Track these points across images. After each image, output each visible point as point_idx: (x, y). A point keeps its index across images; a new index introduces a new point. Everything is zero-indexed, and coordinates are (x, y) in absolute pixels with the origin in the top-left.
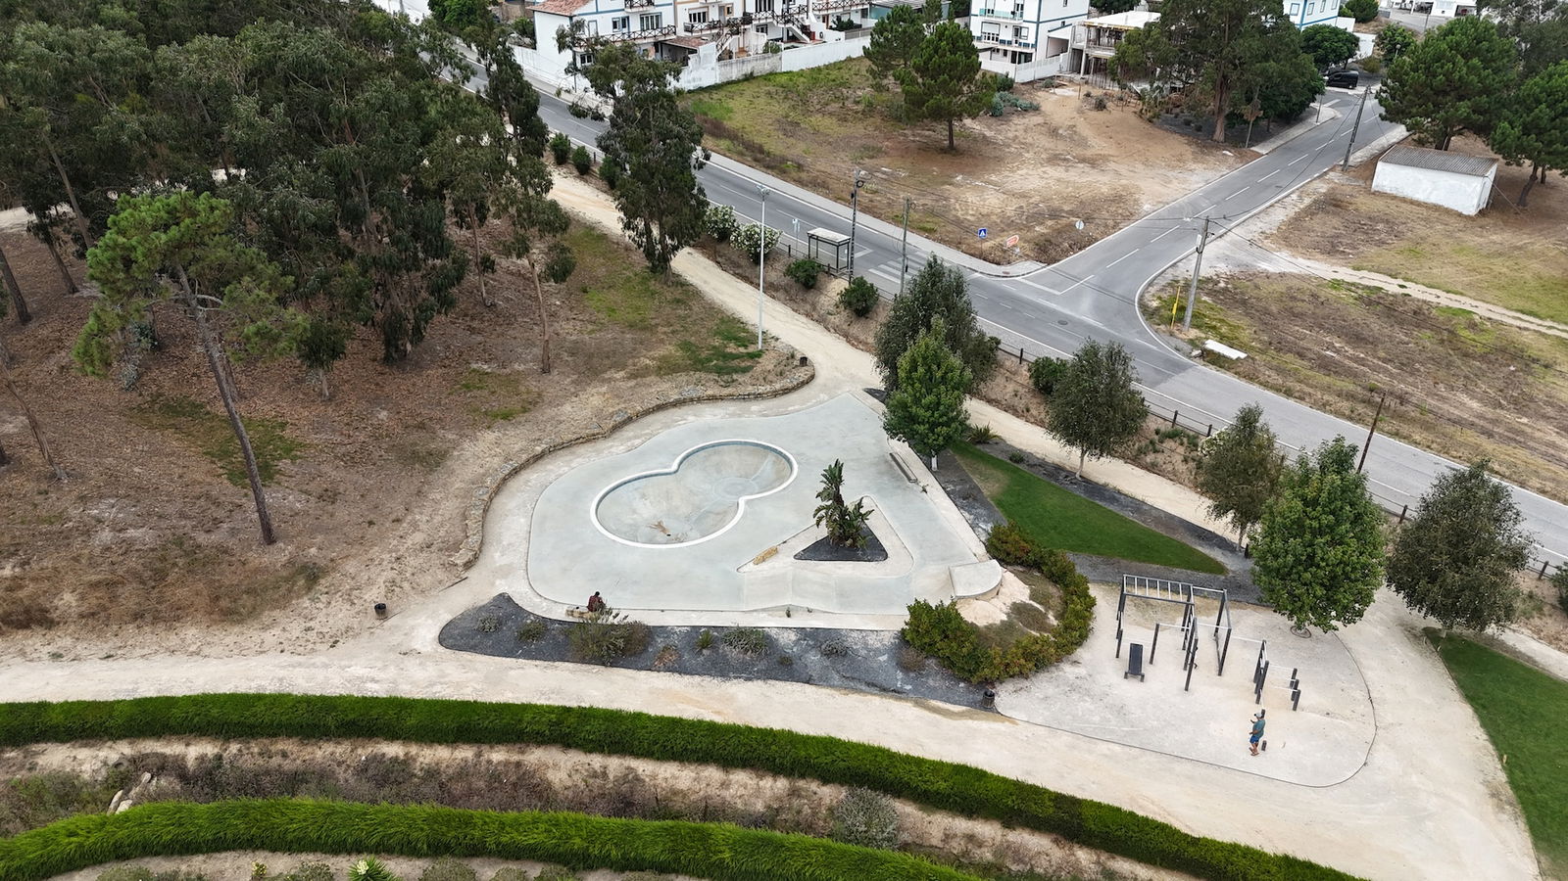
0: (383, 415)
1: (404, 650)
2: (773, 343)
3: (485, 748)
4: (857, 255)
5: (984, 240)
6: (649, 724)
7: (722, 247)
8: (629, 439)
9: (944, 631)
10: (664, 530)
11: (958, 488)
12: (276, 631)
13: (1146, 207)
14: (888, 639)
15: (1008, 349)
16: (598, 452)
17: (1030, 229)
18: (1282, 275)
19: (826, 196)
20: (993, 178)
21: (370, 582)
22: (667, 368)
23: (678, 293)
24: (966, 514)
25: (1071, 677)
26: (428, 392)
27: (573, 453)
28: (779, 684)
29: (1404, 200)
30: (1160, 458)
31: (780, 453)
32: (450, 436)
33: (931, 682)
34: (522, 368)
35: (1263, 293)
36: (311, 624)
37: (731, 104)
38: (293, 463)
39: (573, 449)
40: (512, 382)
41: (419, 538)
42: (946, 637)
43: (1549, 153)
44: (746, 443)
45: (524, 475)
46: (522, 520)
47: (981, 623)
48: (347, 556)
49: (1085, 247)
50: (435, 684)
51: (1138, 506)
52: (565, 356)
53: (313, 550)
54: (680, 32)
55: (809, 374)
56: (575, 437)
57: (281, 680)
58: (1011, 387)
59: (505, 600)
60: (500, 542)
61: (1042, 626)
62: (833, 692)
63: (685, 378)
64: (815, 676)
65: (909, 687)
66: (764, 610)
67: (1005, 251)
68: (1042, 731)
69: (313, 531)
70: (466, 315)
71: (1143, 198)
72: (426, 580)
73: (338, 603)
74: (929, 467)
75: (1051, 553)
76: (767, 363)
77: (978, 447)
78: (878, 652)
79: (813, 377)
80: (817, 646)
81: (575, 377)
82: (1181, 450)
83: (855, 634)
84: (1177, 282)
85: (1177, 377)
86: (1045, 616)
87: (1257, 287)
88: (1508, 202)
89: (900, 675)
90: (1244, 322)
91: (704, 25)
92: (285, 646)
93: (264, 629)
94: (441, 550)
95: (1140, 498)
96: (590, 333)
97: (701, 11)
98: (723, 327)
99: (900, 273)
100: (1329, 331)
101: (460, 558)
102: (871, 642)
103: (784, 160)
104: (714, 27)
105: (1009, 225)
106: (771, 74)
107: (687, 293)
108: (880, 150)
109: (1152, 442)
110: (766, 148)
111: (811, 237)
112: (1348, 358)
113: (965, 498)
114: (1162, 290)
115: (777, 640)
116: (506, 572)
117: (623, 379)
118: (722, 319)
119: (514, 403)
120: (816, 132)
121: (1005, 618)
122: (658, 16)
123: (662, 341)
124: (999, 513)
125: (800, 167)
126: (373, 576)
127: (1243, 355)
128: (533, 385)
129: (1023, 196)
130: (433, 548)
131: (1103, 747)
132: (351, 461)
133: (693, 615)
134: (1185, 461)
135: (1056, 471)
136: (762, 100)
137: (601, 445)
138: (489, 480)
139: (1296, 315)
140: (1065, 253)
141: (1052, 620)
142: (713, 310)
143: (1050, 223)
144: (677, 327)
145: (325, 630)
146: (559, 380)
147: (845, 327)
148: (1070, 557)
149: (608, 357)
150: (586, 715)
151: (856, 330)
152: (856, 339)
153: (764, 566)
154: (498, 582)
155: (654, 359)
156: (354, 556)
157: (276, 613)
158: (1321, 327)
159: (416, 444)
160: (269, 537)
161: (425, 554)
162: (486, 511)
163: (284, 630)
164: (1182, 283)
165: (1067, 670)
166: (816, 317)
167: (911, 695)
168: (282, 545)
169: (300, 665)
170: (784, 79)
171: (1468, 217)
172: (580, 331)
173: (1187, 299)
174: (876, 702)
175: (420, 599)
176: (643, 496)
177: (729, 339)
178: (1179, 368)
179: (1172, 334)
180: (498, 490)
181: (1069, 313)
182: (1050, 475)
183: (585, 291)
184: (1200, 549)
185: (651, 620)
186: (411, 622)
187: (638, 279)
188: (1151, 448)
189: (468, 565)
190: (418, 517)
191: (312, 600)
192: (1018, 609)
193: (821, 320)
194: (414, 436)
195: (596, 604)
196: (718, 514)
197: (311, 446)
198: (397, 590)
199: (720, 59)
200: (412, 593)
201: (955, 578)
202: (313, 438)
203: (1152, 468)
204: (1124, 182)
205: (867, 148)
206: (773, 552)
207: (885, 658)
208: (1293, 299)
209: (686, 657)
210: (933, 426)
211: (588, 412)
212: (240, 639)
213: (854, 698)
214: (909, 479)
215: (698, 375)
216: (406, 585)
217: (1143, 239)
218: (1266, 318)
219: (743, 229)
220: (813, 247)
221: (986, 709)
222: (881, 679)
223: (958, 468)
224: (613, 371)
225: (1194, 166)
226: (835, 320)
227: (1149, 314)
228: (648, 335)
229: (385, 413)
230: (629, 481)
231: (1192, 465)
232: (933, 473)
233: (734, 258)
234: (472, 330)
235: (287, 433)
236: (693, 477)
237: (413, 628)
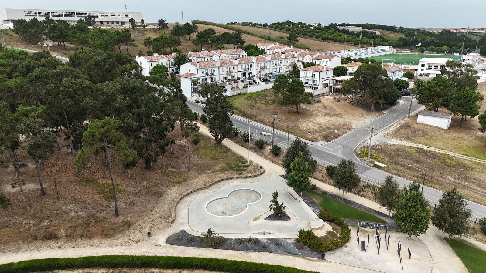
0: (145, 183)
1: (156, 245)
2: (252, 163)
3: (182, 270)
4: (274, 139)
5: (309, 136)
6: (228, 262)
7: (236, 138)
8: (214, 189)
9: (309, 238)
10: (225, 214)
11: (309, 201)
12: (120, 240)
13: (354, 127)
14: (293, 241)
15: (319, 164)
16: (205, 193)
17: (322, 133)
18: (394, 145)
19: (264, 124)
20: (310, 120)
21: (145, 227)
22: (223, 170)
23: (224, 150)
24: (312, 208)
25: (346, 251)
26: (157, 176)
27: (198, 193)
28: (263, 253)
29: (427, 125)
30: (365, 193)
31: (257, 192)
32: (164, 188)
33: (306, 252)
34: (182, 170)
35: (389, 149)
36: (130, 238)
37: (235, 101)
38: (122, 195)
39: (198, 192)
40: (180, 174)
41: (158, 215)
42: (310, 239)
43: (466, 112)
44: (247, 189)
45: (185, 199)
46: (186, 211)
47: (319, 236)
48: (138, 220)
49: (338, 137)
50: (166, 253)
51: (360, 206)
52: (194, 167)
53: (129, 218)
54: (221, 82)
55: (263, 171)
56: (199, 188)
57: (123, 253)
58: (321, 174)
59: (183, 231)
60: (180, 216)
61: (336, 237)
62: (278, 255)
63: (228, 172)
64: (273, 251)
65: (300, 253)
66: (257, 233)
67: (315, 139)
68: (339, 265)
69: (129, 213)
70: (166, 156)
71: (353, 125)
72: (161, 226)
73: (136, 232)
74: (300, 196)
75: (337, 218)
76: (251, 168)
77: (313, 190)
78: (290, 244)
79: (264, 172)
80: (273, 243)
81: (197, 172)
82: (371, 191)
83: (283, 240)
84: (365, 146)
85: (367, 171)
86: (337, 234)
87: (388, 148)
88: (456, 125)
89: (297, 250)
90: (385, 157)
91: (227, 80)
92: (123, 244)
93: (117, 239)
94: (164, 218)
95: (360, 204)
96: (201, 160)
97: (226, 77)
98: (238, 159)
99: (287, 144)
100: (409, 160)
101: (170, 220)
102: (288, 242)
103: (251, 115)
104: (230, 81)
105: (315, 132)
106: (245, 93)
107: (227, 150)
108: (277, 113)
109: (362, 189)
110: (246, 112)
111: (261, 134)
112: (416, 167)
113: (311, 204)
114: (361, 148)
115: (261, 241)
116: (183, 224)
117: (211, 173)
118: (237, 157)
119: (181, 179)
120: (259, 108)
121: (326, 235)
122: (215, 78)
123: (221, 163)
124: (321, 208)
125: (256, 117)
126: (146, 225)
127: (385, 166)
128: (186, 174)
129: (319, 124)
130: (162, 218)
131: (357, 269)
132: (137, 195)
133: (237, 235)
134: (372, 194)
135: (336, 197)
136: (244, 100)
137: (206, 190)
138: (176, 200)
139: (399, 155)
140: (332, 139)
141: (339, 235)
142: (234, 154)
143: (327, 131)
144: (225, 159)
145: (134, 240)
146: (192, 174)
147: (272, 158)
148: (342, 219)
149: (206, 167)
150: (211, 260)
151: (275, 159)
152: (275, 162)
153: (256, 222)
154: (181, 227)
155: (219, 167)
156: (140, 220)
157: (120, 235)
158: (407, 158)
159: (155, 190)
160: (117, 215)
161: (160, 219)
162: (175, 208)
163: (122, 239)
164: (366, 147)
165: (344, 249)
166: (263, 156)
167: (301, 256)
168: (120, 217)
169: (127, 249)
170: (249, 94)
171: (445, 130)
172: (198, 160)
173: (368, 151)
174: (291, 257)
175: (159, 231)
176: (219, 204)
177: (240, 162)
178: (369, 169)
179: (365, 160)
180: (178, 203)
181: (335, 154)
182: (334, 198)
183: (199, 150)
184: (378, 217)
185: (226, 236)
186: (157, 237)
187: (213, 146)
188: (362, 190)
189: (172, 222)
190: (157, 210)
191: (129, 232)
192: (329, 232)
193: (265, 157)
194: (154, 188)
195: (210, 231)
196: (240, 209)
197: (126, 191)
198: (153, 229)
199: (232, 89)
200: (157, 230)
201: (311, 224)
202: (127, 189)
203: (363, 196)
204: (347, 121)
205: (274, 112)
206: (258, 218)
207: (293, 246)
208: (398, 151)
209: (236, 246)
210: (301, 183)
211: (202, 182)
212: (110, 242)
213: (285, 257)
214: (295, 199)
215: (232, 171)
216: (155, 227)
217: (354, 135)
218: (391, 156)
219: (242, 133)
220: (262, 138)
221: (322, 259)
222: (292, 251)
223: (308, 196)
224: (208, 170)
225: (366, 116)
226: (269, 157)
227: (358, 155)
228: (217, 161)
229: (146, 182)
230: (215, 200)
231: (374, 195)
232: (301, 197)
233: (239, 141)
234: (168, 160)
235: (119, 187)
236: (233, 199)
237: (158, 239)
